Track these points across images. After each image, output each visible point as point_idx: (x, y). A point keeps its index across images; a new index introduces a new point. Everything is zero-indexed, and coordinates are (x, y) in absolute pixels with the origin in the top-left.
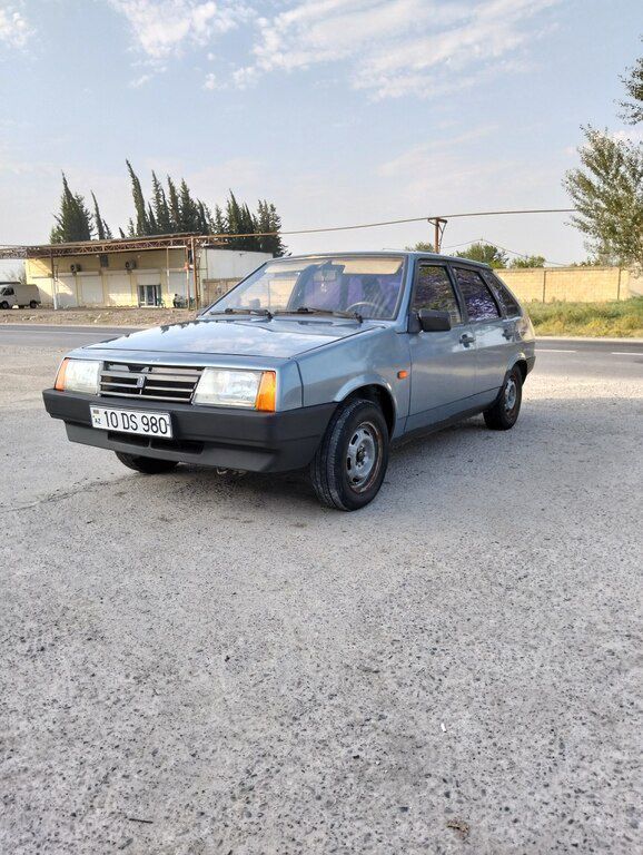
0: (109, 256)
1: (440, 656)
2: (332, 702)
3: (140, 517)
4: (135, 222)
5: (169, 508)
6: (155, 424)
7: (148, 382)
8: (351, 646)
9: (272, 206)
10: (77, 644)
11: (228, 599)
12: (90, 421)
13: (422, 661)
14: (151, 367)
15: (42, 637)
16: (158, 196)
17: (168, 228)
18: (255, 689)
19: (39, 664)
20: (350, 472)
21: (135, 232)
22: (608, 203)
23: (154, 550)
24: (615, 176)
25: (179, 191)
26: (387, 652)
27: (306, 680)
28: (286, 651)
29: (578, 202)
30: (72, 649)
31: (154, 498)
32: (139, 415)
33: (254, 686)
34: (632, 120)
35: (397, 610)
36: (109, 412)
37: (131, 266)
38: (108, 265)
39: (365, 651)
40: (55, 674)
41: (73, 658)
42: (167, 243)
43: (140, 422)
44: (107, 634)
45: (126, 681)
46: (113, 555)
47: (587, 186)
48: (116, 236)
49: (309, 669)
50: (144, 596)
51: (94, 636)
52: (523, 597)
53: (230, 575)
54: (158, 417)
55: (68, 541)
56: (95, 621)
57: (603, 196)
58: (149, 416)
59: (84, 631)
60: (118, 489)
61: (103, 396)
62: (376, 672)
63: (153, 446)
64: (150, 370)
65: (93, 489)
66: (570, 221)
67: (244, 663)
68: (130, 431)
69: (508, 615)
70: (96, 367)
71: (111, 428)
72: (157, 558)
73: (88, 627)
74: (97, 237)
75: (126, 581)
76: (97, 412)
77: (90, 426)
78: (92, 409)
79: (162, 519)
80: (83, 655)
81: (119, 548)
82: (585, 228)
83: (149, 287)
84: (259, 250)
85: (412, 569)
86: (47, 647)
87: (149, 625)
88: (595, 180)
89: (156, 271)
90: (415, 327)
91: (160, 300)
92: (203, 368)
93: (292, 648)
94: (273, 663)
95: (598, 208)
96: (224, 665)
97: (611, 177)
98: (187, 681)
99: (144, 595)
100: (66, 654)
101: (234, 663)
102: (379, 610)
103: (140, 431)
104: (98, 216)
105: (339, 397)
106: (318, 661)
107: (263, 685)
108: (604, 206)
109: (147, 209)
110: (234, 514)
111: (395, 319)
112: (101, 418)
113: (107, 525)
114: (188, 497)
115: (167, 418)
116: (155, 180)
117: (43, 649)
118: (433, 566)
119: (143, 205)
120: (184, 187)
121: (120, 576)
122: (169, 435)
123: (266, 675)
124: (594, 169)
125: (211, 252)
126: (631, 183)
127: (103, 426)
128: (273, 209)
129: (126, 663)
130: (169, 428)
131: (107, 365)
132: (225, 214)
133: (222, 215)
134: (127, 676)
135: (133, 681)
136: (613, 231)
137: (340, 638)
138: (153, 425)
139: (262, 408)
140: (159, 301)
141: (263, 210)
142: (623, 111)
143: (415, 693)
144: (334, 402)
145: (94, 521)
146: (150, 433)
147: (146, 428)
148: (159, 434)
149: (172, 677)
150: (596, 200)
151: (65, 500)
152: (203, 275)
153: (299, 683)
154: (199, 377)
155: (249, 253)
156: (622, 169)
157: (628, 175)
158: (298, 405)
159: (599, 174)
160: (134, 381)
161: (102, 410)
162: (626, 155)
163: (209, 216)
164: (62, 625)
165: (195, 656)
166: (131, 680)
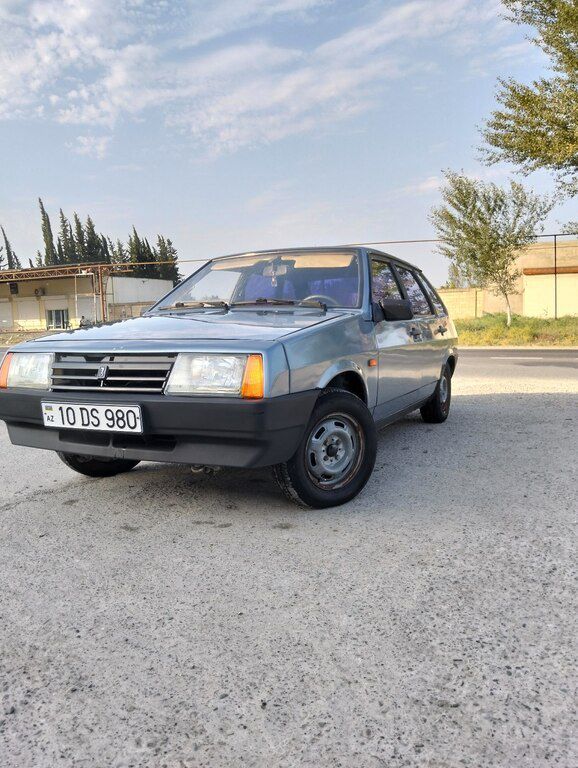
0: (19, 284)
1: (519, 676)
2: (422, 756)
3: (99, 527)
4: (44, 254)
5: (131, 516)
6: (122, 419)
7: (110, 373)
8: (408, 673)
9: (168, 241)
10: (58, 698)
11: (235, 622)
12: (42, 419)
13: (501, 685)
14: (112, 356)
15: (9, 692)
16: (65, 231)
17: (74, 259)
18: (314, 748)
19: (12, 735)
20: (314, 468)
21: (43, 262)
22: (468, 233)
23: (126, 564)
24: (472, 211)
25: (84, 226)
26: (454, 677)
27: (376, 727)
28: (332, 686)
29: (442, 234)
30: (53, 707)
31: (111, 504)
32: (102, 409)
33: (313, 741)
34: (487, 162)
35: (438, 621)
36: (65, 407)
37: (40, 292)
38: (17, 292)
39: (427, 678)
40: (38, 750)
41: (57, 722)
42: (74, 271)
43: (102, 417)
44: (95, 682)
45: (139, 751)
46: (79, 574)
47: (450, 219)
48: (25, 265)
49: (372, 710)
50: (128, 624)
51: (79, 685)
52: (566, 593)
53: (227, 590)
54: (125, 409)
55: (20, 559)
56: (76, 663)
57: (464, 227)
58: (114, 409)
59: (65, 678)
60: (66, 496)
61: (55, 390)
62: (456, 706)
63: (115, 445)
64: (112, 359)
65: (37, 498)
66: (437, 249)
67: (286, 709)
68: (91, 427)
69: (563, 616)
70: (47, 360)
71: (67, 425)
72: (133, 574)
73: (68, 673)
74: (7, 267)
75: (103, 606)
76: (50, 408)
77: (41, 427)
78: (44, 405)
79: (127, 528)
80: (69, 716)
81: (85, 565)
82: (450, 255)
83: (57, 312)
84: (158, 278)
85: (430, 568)
86: (19, 707)
87: (147, 665)
88: (456, 214)
89: (64, 297)
90: (379, 315)
91: (68, 323)
92: (176, 354)
93: (339, 681)
94: (322, 706)
95: (460, 238)
96: (263, 715)
97: (469, 210)
98: (222, 744)
99: (130, 623)
100: (46, 716)
101: (276, 710)
102: (419, 623)
103: (103, 427)
104: (8, 248)
105: (322, 384)
106: (379, 699)
107: (323, 740)
108: (464, 235)
109: (55, 243)
110: (206, 518)
111: (360, 307)
112: (54, 415)
113: (63, 538)
114: (148, 502)
115: (137, 410)
116: (63, 217)
117: (13, 711)
118: (450, 564)
119: (52, 239)
120: (90, 223)
121: (95, 600)
122: (139, 429)
123: (322, 725)
124: (455, 205)
125: (116, 279)
126: (486, 216)
127: (57, 423)
128: (170, 243)
129: (131, 722)
130: (139, 422)
131: (59, 356)
132: (126, 247)
133: (124, 248)
134: (138, 743)
135: (150, 751)
136: (474, 257)
137: (390, 663)
138: (119, 419)
139: (248, 394)
140: (66, 324)
141: (161, 243)
142: (480, 155)
143: (518, 732)
144: (317, 389)
145: (47, 534)
146: (116, 429)
147: (111, 423)
148: (127, 429)
149: (200, 739)
150: (457, 231)
151: (7, 512)
152: (109, 299)
153: (369, 733)
154: (173, 364)
155: (150, 280)
156: (478, 204)
157: (483, 209)
158: (286, 391)
159: (459, 209)
160: (94, 372)
161: (56, 406)
162: (480, 191)
163: (112, 248)
164: (33, 671)
165: (220, 704)
166: (144, 748)
